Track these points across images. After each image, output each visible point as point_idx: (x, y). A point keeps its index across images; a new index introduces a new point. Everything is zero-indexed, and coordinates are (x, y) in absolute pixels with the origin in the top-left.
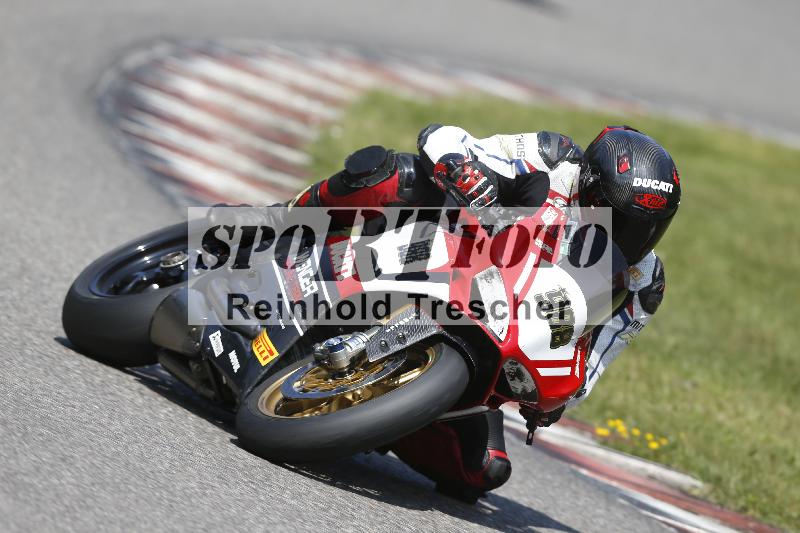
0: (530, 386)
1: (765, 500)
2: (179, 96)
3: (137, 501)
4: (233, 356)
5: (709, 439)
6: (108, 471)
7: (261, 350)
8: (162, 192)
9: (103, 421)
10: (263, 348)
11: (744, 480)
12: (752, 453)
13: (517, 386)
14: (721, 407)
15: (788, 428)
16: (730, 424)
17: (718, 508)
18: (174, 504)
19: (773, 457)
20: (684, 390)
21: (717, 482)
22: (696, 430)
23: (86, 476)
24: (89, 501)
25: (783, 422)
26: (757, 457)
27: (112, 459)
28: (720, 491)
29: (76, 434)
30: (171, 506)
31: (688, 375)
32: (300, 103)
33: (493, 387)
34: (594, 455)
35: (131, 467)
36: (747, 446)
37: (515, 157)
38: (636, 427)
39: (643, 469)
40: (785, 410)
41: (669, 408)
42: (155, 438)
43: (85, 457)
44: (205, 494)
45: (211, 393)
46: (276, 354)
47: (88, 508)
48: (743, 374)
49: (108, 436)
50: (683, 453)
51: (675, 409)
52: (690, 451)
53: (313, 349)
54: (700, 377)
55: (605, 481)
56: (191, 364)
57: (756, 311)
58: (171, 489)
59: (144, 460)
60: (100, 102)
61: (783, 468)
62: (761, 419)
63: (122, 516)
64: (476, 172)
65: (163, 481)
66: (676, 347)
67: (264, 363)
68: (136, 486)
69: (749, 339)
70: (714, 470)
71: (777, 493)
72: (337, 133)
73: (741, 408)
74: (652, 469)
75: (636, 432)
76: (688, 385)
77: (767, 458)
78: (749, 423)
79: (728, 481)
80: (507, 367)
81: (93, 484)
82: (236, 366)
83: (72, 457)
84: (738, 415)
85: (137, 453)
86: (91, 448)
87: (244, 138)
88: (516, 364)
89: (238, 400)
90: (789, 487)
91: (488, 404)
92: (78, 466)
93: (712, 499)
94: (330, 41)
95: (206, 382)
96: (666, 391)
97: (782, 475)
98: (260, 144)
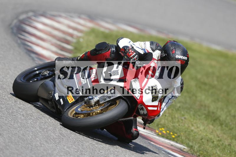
0: (145, 112)
1: (205, 153)
2: (35, 28)
3: (21, 148)
4: (61, 100)
5: (189, 134)
6: (13, 138)
7: (69, 99)
8: (30, 56)
9: (12, 123)
10: (70, 98)
11: (199, 147)
12: (202, 139)
13: (142, 112)
14: (192, 125)
15: (212, 132)
16: (196, 130)
17: (191, 155)
18: (33, 149)
19: (208, 140)
20: (182, 120)
21: (191, 147)
22: (185, 132)
23: (7, 140)
24: (8, 147)
25: (211, 130)
26: (203, 140)
27: (14, 135)
28: (192, 150)
29: (4, 127)
30: (31, 149)
31: (183, 115)
32: (71, 31)
33: (135, 112)
34: (155, 138)
35: (20, 137)
36: (200, 137)
37: (143, 48)
38: (168, 130)
39: (170, 143)
40: (211, 126)
41: (177, 125)
42: (27, 129)
43: (7, 134)
44: (41, 146)
45: (54, 111)
46: (74, 100)
47: (7, 149)
48: (199, 116)
49: (14, 128)
50: (181, 139)
51: (179, 125)
52: (183, 138)
53: (84, 99)
54: (187, 116)
55: (158, 146)
56: (49, 102)
57: (203, 97)
58: (32, 144)
59: (24, 136)
60: (12, 29)
61: (210, 144)
62: (204, 129)
63: (17, 152)
64: (133, 51)
65: (29, 142)
66: (180, 107)
67: (70, 103)
68: (21, 143)
69: (202, 105)
70: (191, 144)
71: (209, 151)
72: (81, 40)
73: (199, 125)
74: (172, 143)
75: (168, 132)
76: (183, 118)
77: (206, 141)
78: (201, 130)
79: (194, 147)
80: (139, 106)
81: (9, 142)
82: (62, 103)
83: (3, 134)
84: (198, 128)
85: (22, 133)
86: (9, 132)
87: (54, 41)
88: (142, 106)
89: (62, 113)
90: (212, 149)
91: (133, 117)
92: (5, 136)
93: (189, 152)
94: (80, 13)
95: (53, 107)
96: (177, 120)
97: (210, 146)
98: (59, 43)
